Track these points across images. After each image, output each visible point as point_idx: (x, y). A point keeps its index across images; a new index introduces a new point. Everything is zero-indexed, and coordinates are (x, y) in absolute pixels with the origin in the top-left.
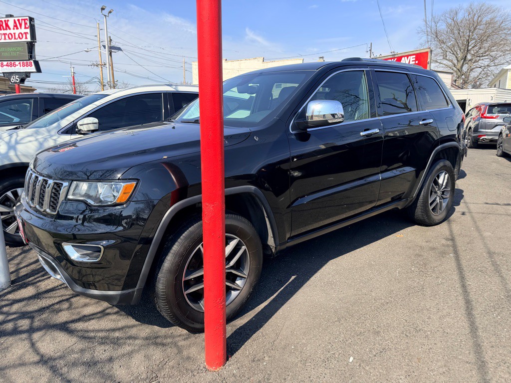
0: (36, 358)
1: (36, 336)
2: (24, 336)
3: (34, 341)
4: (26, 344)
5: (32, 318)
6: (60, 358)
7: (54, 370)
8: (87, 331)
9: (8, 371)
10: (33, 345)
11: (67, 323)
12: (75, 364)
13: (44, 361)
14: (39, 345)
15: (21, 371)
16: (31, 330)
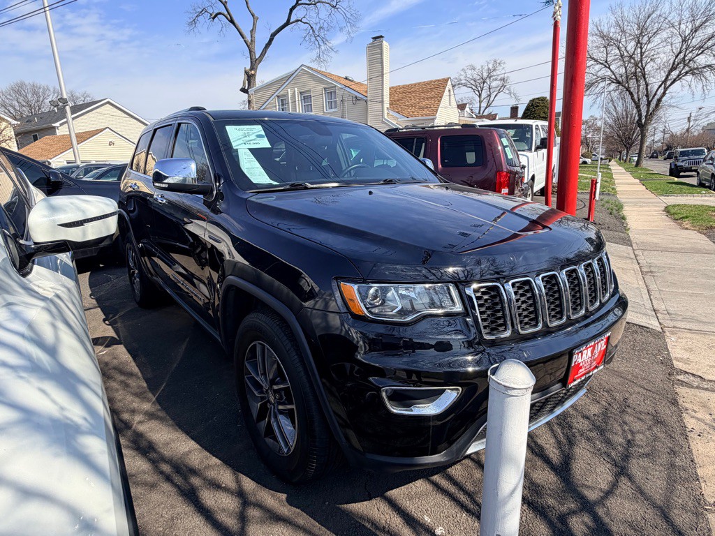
0: (624, 480)
1: (592, 496)
2: (601, 512)
3: (602, 494)
4: (612, 503)
5: (563, 518)
6: (608, 456)
7: (626, 457)
8: (559, 442)
9: (658, 502)
10: (609, 493)
11: (553, 468)
12: (608, 442)
13: (621, 471)
14: (604, 486)
15: (649, 488)
16: (587, 506)
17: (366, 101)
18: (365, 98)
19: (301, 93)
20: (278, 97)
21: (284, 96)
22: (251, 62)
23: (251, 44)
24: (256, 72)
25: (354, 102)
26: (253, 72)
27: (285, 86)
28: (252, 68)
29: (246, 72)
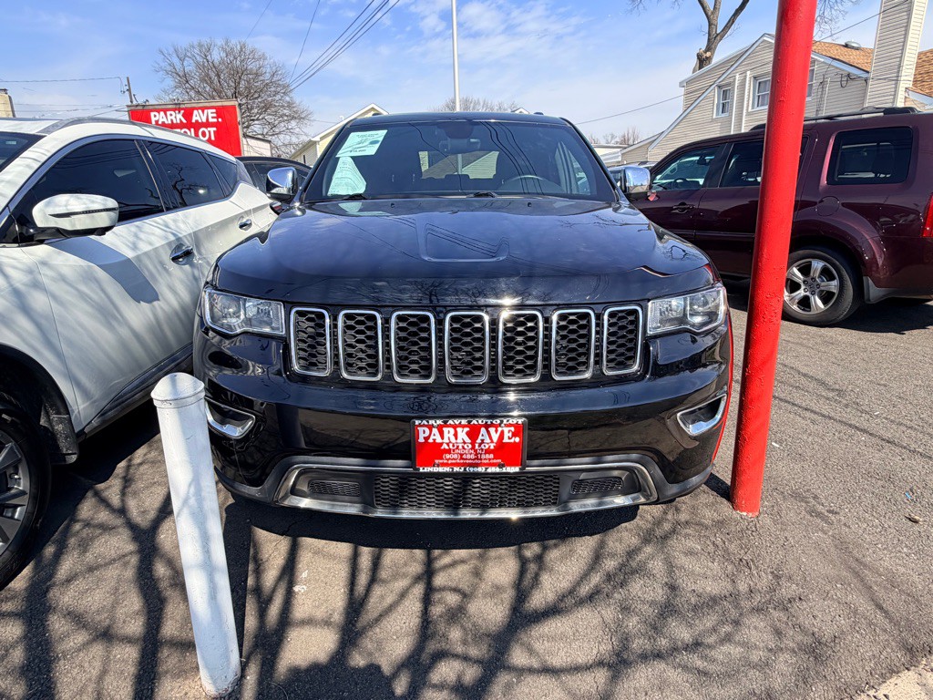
3: (537, 666)
4: (538, 681)
13: (617, 663)
17: (866, 80)
18: (865, 75)
19: (755, 78)
20: (719, 87)
21: (729, 84)
22: (709, 39)
23: (712, 13)
24: (713, 54)
25: (844, 83)
26: (708, 54)
27: (732, 69)
28: (709, 48)
29: (699, 56)
